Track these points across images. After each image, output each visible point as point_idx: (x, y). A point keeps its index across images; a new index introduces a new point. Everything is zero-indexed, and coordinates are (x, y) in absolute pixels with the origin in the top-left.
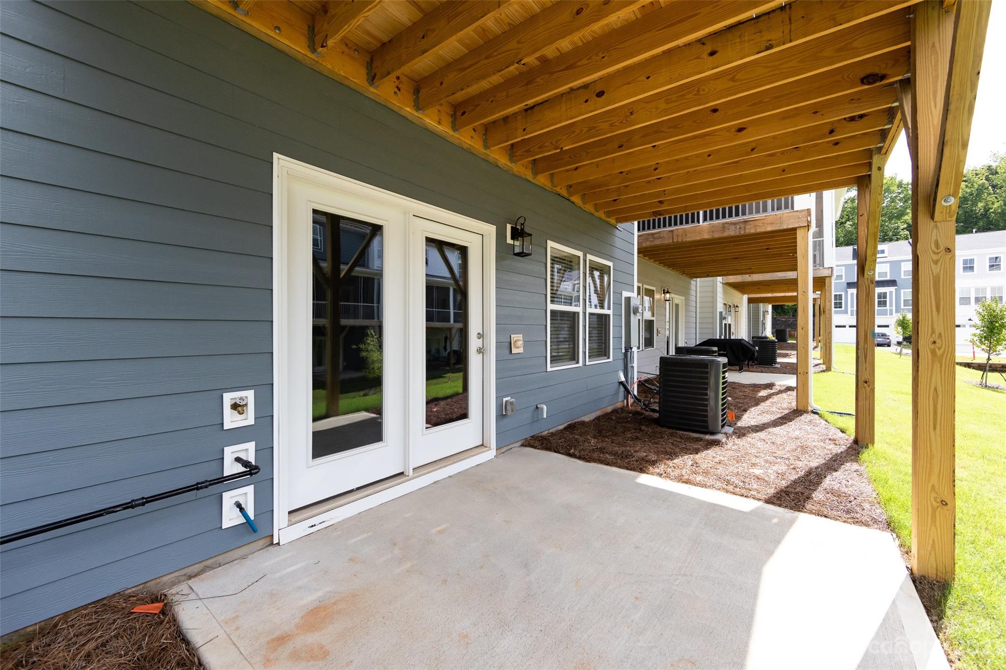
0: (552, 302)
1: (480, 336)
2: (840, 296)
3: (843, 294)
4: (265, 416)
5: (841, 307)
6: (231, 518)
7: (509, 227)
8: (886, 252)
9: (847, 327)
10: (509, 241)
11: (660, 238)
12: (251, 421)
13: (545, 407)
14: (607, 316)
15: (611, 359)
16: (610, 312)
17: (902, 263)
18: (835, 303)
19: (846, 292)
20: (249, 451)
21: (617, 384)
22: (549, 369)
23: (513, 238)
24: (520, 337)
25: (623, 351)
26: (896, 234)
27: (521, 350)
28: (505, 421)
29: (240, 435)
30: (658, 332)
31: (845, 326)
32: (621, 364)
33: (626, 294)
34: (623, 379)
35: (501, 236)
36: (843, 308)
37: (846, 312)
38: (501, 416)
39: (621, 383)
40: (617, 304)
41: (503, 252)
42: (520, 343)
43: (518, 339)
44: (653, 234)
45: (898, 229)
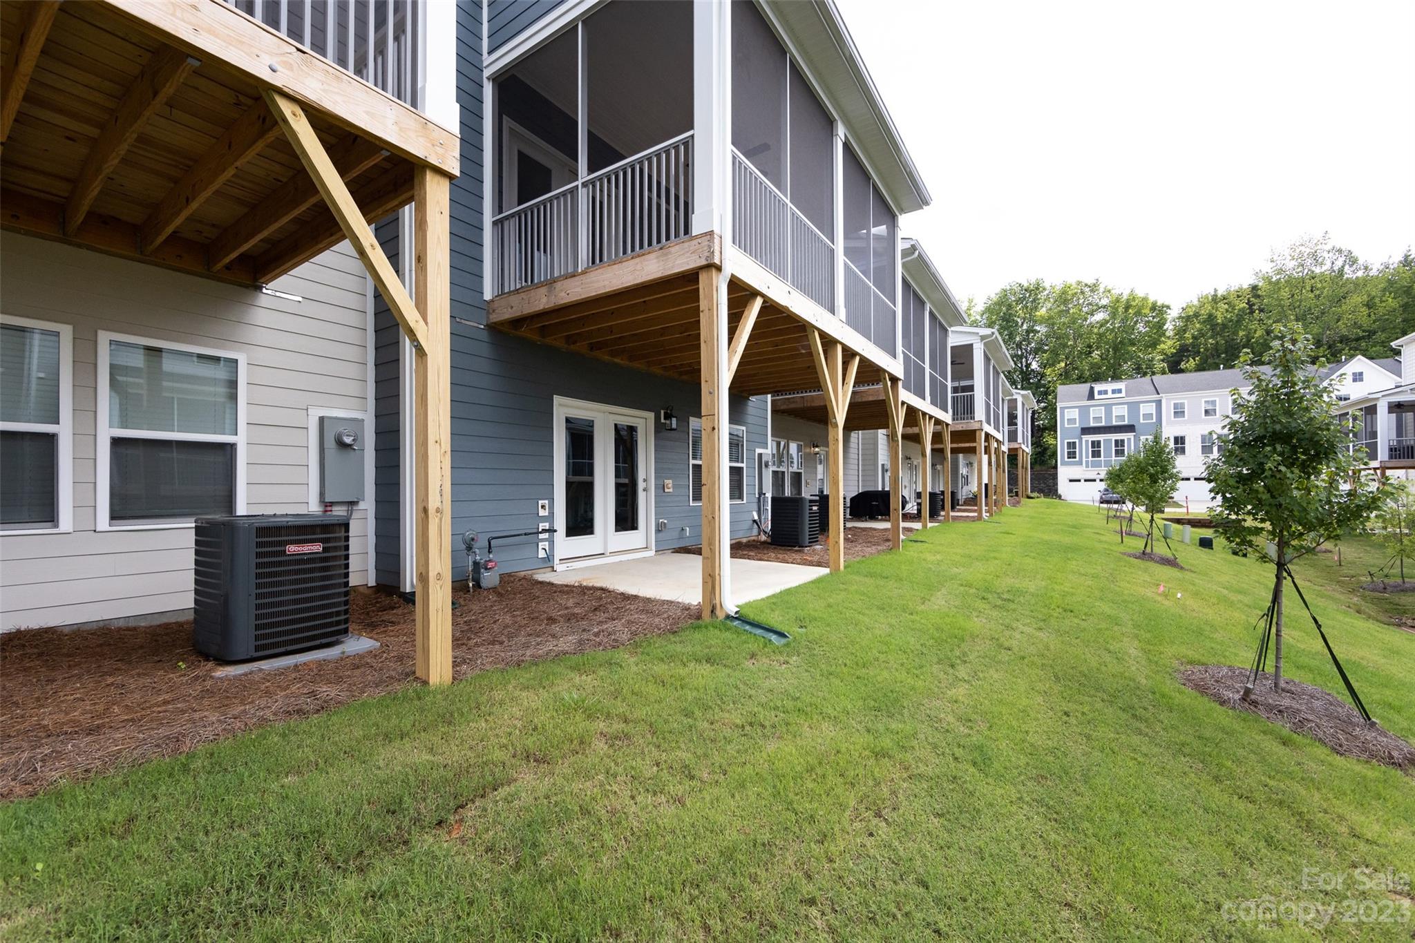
0: (693, 458)
1: (645, 480)
2: (1074, 443)
3: (1077, 441)
4: (552, 513)
5: (1075, 458)
6: (542, 554)
7: (662, 412)
8: (1124, 391)
9: (1082, 481)
10: (663, 421)
11: (794, 402)
12: (547, 514)
13: (688, 529)
14: (741, 469)
15: (745, 502)
16: (744, 465)
17: (1141, 405)
18: (1069, 453)
19: (1081, 440)
20: (546, 526)
21: (751, 522)
22: (691, 504)
23: (665, 419)
24: (670, 481)
25: (757, 496)
26: (1150, 367)
27: (671, 490)
28: (660, 534)
29: (544, 519)
30: (807, 483)
31: (1079, 481)
32: (755, 506)
33: (758, 451)
34: (756, 517)
35: (657, 418)
36: (1077, 459)
37: (1080, 463)
38: (658, 531)
39: (755, 521)
40: (751, 459)
41: (660, 428)
42: (670, 485)
43: (669, 482)
44: (788, 399)
45: (1152, 361)
